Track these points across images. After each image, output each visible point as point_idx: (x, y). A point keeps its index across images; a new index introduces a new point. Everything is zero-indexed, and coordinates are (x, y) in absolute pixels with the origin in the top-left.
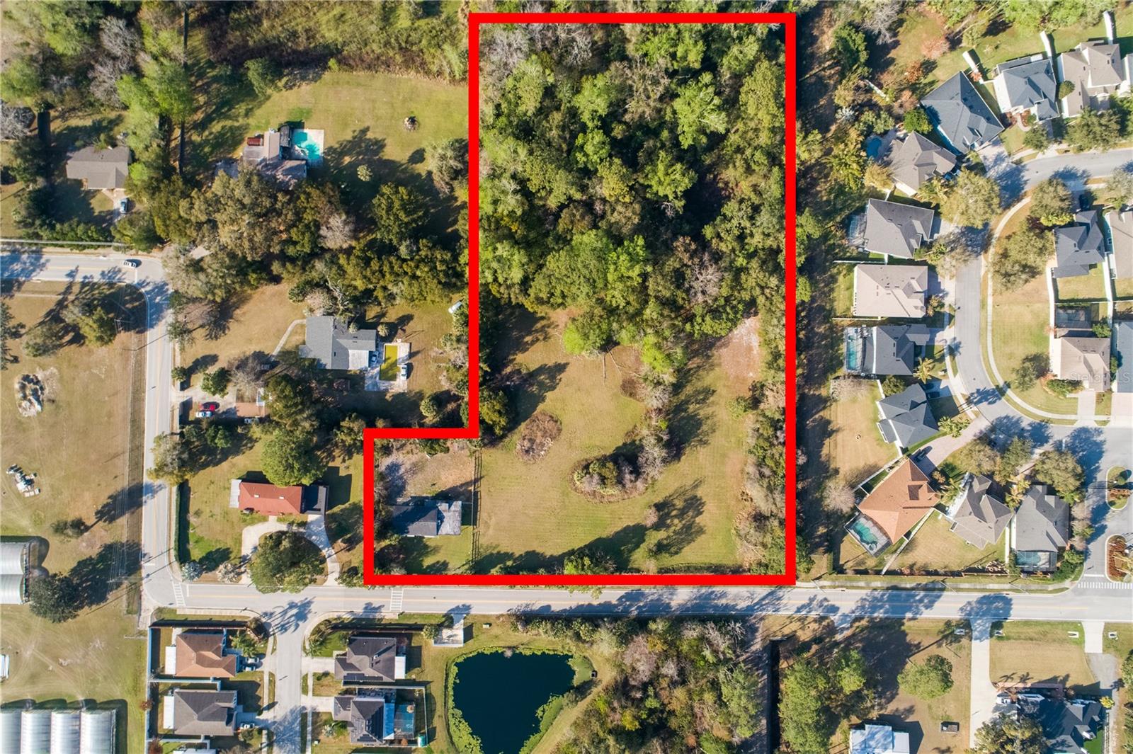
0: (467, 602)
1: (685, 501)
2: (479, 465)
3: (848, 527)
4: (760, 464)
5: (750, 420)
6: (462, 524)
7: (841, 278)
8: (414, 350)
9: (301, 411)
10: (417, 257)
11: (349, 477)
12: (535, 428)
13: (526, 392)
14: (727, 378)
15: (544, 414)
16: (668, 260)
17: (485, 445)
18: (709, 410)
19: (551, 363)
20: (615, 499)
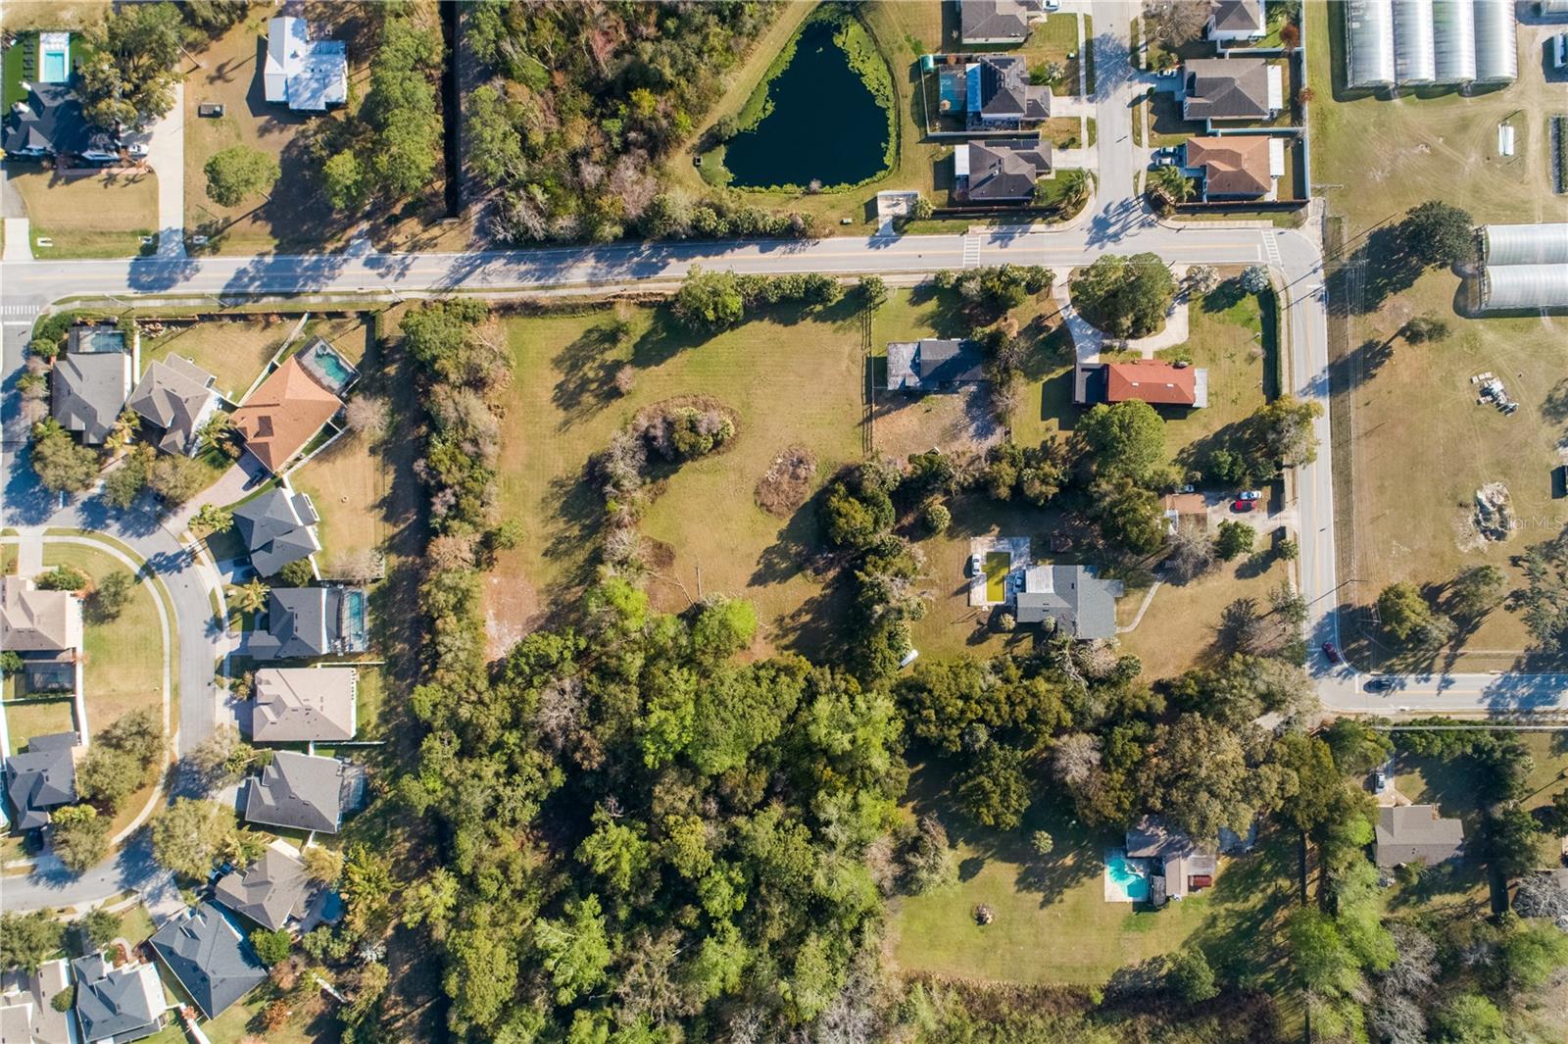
0: (873, 252)
1: (579, 403)
2: (866, 440)
3: (354, 376)
4: (477, 458)
5: (494, 517)
6: (885, 358)
7: (374, 720)
8: (964, 597)
9: (1114, 504)
10: (963, 725)
11: (1044, 418)
12: (791, 494)
13: (805, 545)
14: (528, 574)
15: (780, 515)
16: (612, 735)
17: (858, 468)
18: (551, 528)
19: (772, 585)
20: (677, 402)
